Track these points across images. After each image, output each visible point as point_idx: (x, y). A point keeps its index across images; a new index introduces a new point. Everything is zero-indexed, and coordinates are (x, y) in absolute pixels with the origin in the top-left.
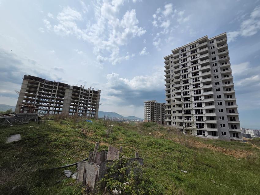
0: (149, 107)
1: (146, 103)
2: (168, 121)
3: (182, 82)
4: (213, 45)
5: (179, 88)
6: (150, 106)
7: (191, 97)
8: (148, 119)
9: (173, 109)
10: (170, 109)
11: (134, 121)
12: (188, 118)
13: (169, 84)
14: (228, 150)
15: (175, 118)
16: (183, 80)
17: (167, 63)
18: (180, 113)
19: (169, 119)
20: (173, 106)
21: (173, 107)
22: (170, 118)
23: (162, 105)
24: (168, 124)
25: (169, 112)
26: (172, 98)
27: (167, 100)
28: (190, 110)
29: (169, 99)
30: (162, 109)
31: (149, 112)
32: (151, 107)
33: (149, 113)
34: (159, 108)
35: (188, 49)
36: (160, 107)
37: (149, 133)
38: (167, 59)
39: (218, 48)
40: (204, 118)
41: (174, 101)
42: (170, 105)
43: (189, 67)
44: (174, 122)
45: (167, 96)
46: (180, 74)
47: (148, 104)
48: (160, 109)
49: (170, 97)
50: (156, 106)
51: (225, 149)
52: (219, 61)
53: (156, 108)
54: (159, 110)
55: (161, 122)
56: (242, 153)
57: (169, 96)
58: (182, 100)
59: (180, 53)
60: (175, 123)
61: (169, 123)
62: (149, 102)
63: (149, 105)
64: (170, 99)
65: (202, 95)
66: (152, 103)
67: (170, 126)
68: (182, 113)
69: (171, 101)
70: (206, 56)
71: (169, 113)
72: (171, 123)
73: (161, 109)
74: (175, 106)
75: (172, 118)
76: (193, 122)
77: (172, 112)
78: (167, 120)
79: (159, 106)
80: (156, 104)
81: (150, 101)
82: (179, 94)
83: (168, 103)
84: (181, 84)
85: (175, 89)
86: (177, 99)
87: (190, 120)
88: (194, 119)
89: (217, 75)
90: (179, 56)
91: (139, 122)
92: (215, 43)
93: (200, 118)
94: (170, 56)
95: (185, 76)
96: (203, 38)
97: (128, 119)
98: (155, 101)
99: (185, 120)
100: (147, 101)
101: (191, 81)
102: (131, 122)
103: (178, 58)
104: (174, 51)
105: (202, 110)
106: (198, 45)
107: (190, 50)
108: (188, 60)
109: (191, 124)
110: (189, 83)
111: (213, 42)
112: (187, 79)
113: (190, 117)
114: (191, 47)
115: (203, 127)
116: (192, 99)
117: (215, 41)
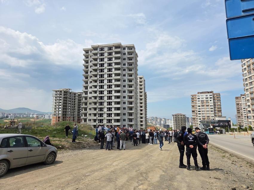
1: (56, 91)
2: (83, 119)
3: (99, 81)
6: (62, 96)
7: (105, 96)
8: (58, 114)
9: (89, 106)
10: (86, 106)
11: (28, 117)
12: (101, 115)
13: (87, 80)
15: (91, 115)
18: (94, 110)
20: (90, 103)
22: (86, 115)
24: (83, 121)
25: (86, 109)
26: (89, 95)
27: (84, 97)
28: (103, 108)
31: (61, 103)
32: (64, 98)
34: (75, 99)
35: (106, 49)
39: (128, 56)
40: (112, 114)
41: (91, 98)
43: (106, 67)
45: (84, 92)
46: (98, 73)
47: (59, 93)
49: (87, 94)
50: (70, 96)
52: (127, 68)
53: (70, 99)
54: (74, 102)
55: (76, 119)
58: (98, 98)
59: (98, 51)
60: (90, 120)
61: (85, 120)
62: (61, 91)
63: (61, 94)
64: (87, 96)
65: (113, 95)
66: (65, 92)
67: (85, 123)
68: (97, 110)
69: (88, 99)
72: (86, 120)
73: (77, 100)
75: (88, 115)
76: (105, 119)
77: (88, 109)
78: (83, 117)
79: (75, 97)
80: (70, 93)
81: (63, 90)
82: (95, 92)
84: (97, 82)
85: (92, 86)
86: (93, 97)
87: (103, 116)
88: (105, 116)
89: (125, 79)
90: (98, 54)
91: (38, 119)
92: (126, 51)
93: (109, 115)
94: (89, 49)
95: (102, 76)
96: (118, 44)
97: (15, 114)
98: (69, 89)
99: (99, 116)
100: (58, 90)
101: (106, 82)
102: (22, 118)
103: (96, 56)
104: (93, 46)
105: (112, 108)
106: (114, 48)
107: (107, 52)
108: (105, 60)
109: (103, 120)
110: (104, 83)
111: (125, 49)
112: (103, 79)
113: (103, 114)
114: (108, 48)
115: (111, 122)
116: (106, 98)
117: (126, 49)
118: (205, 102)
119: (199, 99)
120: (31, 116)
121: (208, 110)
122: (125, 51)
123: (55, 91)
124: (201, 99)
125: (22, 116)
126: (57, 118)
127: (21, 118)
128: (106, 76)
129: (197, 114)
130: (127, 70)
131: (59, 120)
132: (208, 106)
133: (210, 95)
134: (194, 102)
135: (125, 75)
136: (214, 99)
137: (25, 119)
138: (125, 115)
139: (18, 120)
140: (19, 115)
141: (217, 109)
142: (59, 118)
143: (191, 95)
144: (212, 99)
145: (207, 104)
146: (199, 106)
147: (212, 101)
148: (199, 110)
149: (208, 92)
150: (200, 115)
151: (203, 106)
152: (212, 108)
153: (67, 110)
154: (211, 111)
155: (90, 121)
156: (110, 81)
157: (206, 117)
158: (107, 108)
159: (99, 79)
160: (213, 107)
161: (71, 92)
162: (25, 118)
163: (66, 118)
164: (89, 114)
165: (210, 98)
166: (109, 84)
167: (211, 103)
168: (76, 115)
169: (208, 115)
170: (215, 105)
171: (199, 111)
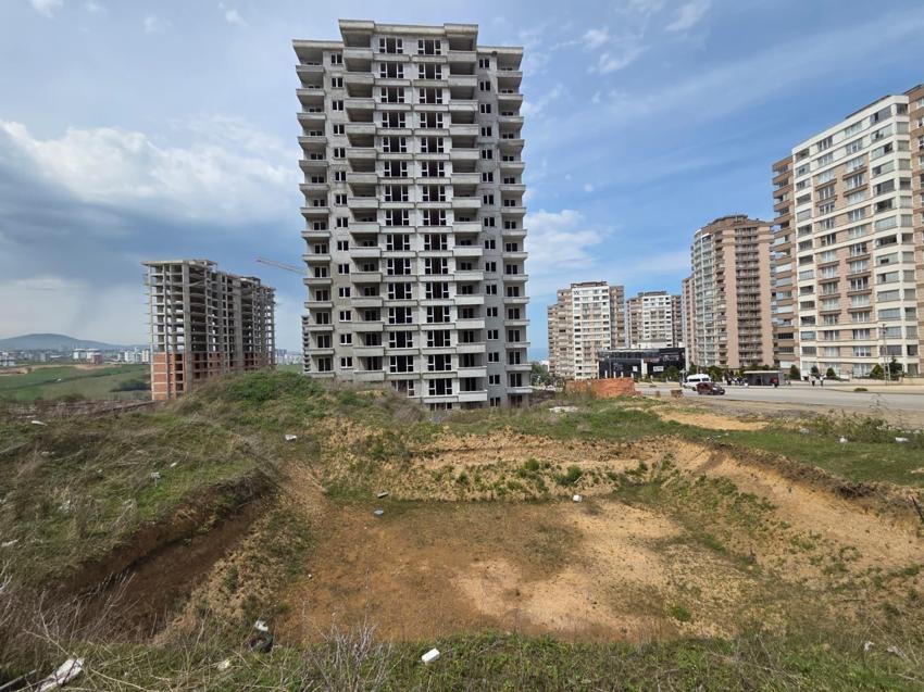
0: (180, 289)
1: (159, 268)
2: (316, 357)
3: (384, 192)
4: (487, 75)
5: (368, 216)
6: (185, 283)
7: (415, 259)
8: (175, 346)
9: (339, 304)
10: (323, 304)
11: (65, 358)
12: (402, 339)
13: (319, 187)
14: (624, 445)
15: (349, 341)
16: (389, 182)
17: (311, 80)
18: (368, 319)
19: (320, 346)
20: (341, 290)
21: (341, 295)
22: (324, 340)
23: (244, 285)
26: (337, 256)
27: (310, 264)
28: (409, 310)
29: (321, 257)
30: (244, 301)
31: (181, 316)
32: (192, 290)
33: (179, 321)
34: (230, 298)
35: (410, 49)
36: (235, 291)
37: (284, 439)
38: (309, 55)
40: (451, 335)
42: (329, 286)
43: (412, 131)
44: (346, 356)
45: (310, 241)
46: (377, 154)
47: (169, 273)
48: (234, 300)
49: (325, 251)
50: (214, 286)
51: (616, 445)
52: (498, 146)
53: (214, 295)
54: (231, 306)
55: (240, 358)
56: (654, 444)
57: (321, 246)
58: (383, 267)
59: (374, 52)
60: (350, 360)
61: (321, 361)
62: (178, 268)
63: (179, 279)
64: (326, 258)
65: (450, 255)
66: (192, 270)
67: (328, 374)
68: (383, 319)
69: (332, 270)
70: (469, 108)
71: (319, 322)
72: (329, 361)
73: (237, 302)
74: (348, 290)
75: (335, 339)
76: (420, 354)
77: (334, 316)
78: (313, 349)
79: (230, 290)
80: (214, 277)
81: (186, 264)
82: (368, 240)
83: (317, 275)
84: (377, 196)
85: (350, 215)
86: (357, 260)
87: (410, 345)
88: (420, 342)
89: (489, 192)
90: (373, 66)
91: (100, 363)
92: (493, 72)
93: (439, 338)
94: (325, 45)
95: (397, 169)
96: (466, 29)
97: (18, 353)
98: (210, 264)
99: (392, 345)
100: (165, 262)
101: (415, 195)
102: (43, 363)
103: (366, 75)
104: (349, 25)
105: (447, 309)
106: (445, 48)
107: (416, 59)
108: (407, 100)
109: (411, 359)
110: (410, 200)
111: (487, 66)
112: (402, 182)
113: (410, 334)
114: (421, 46)
115: (449, 368)
116: (419, 268)
117: (493, 65)
118: (591, 306)
119: (577, 299)
120: (76, 356)
121: (597, 326)
122: (489, 72)
123: (152, 266)
124: (581, 301)
125: (43, 358)
126: (173, 358)
127: (40, 363)
128: (415, 171)
129: (570, 336)
130: (496, 154)
131: (181, 365)
132: (597, 316)
133: (603, 291)
134: (566, 307)
135: (491, 175)
136: (611, 301)
137: (57, 366)
138: (496, 337)
139: (30, 370)
140: (30, 356)
141: (616, 324)
142: (179, 357)
143: (559, 292)
144: (607, 300)
145: (596, 312)
146: (578, 318)
147: (608, 306)
148: (578, 327)
149: (597, 284)
150: (578, 340)
151: (586, 317)
152: (607, 323)
153: (208, 333)
154: (605, 329)
155: (350, 364)
156: (434, 193)
157: (592, 344)
158: (429, 309)
159: (383, 182)
160: (608, 320)
161: (214, 271)
162: (57, 361)
163: (205, 358)
164: (343, 336)
165: (604, 297)
166: (430, 205)
167: (605, 310)
168: (239, 348)
169: (597, 339)
170: (612, 314)
171: (576, 330)
